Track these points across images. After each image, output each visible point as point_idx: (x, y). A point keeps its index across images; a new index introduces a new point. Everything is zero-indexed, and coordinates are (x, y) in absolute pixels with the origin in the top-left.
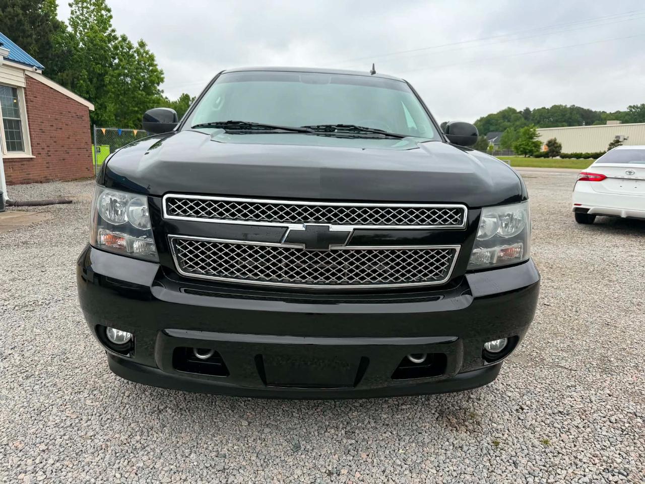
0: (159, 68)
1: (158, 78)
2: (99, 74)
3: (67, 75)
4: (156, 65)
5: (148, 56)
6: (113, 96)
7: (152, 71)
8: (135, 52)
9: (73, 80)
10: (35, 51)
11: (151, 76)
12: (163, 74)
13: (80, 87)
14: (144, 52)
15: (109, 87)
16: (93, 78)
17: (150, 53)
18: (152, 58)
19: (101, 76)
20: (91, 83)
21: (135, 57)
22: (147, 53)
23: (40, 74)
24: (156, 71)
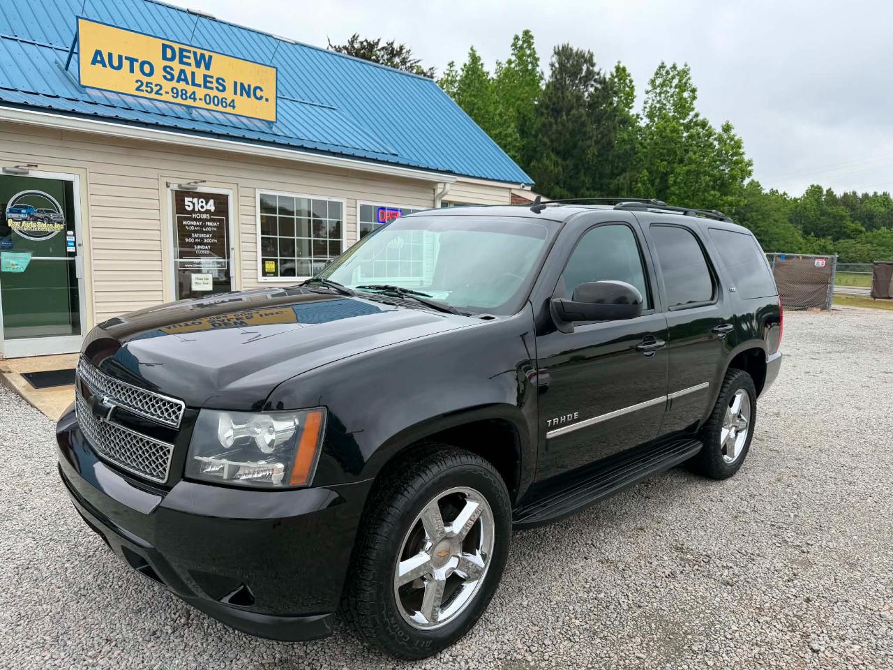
0: (746, 158)
1: (742, 171)
2: (663, 173)
3: (624, 178)
4: (743, 153)
5: (733, 142)
6: (676, 199)
7: (736, 163)
8: (715, 139)
9: (631, 183)
10: (594, 154)
11: (732, 169)
12: (751, 165)
13: (637, 191)
14: (728, 138)
15: (672, 189)
16: (655, 179)
17: (736, 138)
18: (738, 145)
19: (664, 177)
20: (653, 185)
21: (715, 146)
22: (732, 139)
23: (528, 191)
24: (742, 161)
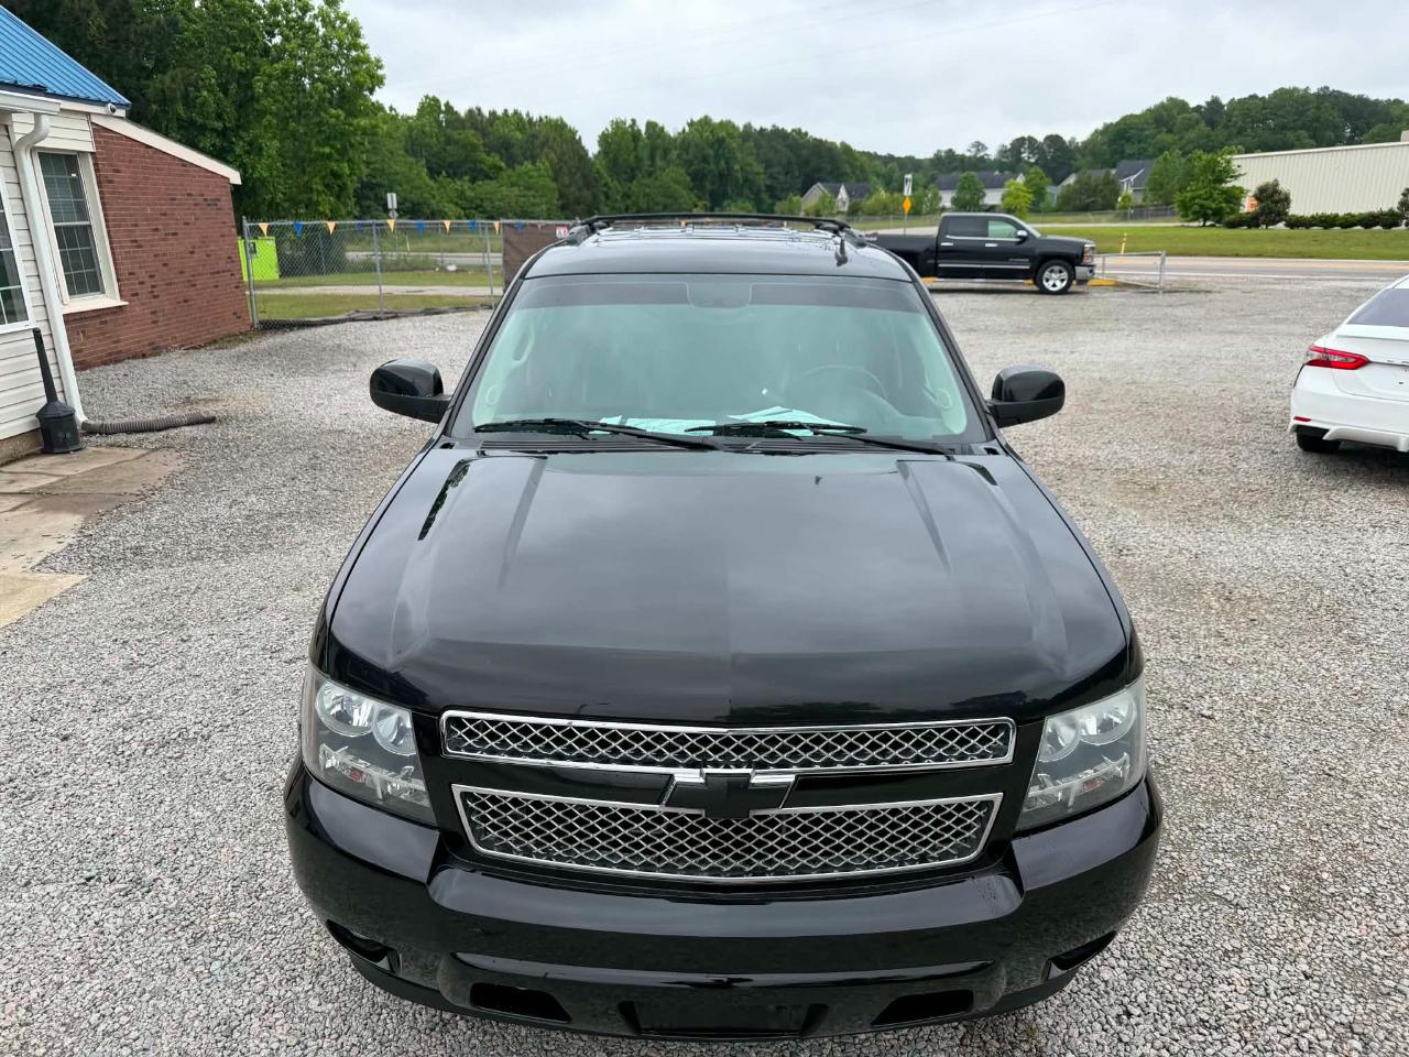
0: (373, 53)
1: (372, 77)
2: (241, 73)
3: (173, 80)
4: (365, 47)
5: (345, 26)
6: (275, 121)
7: (357, 61)
8: (316, 17)
9: (186, 89)
10: (99, 27)
11: (354, 73)
12: (380, 67)
13: (203, 104)
14: (338, 17)
15: (264, 102)
16: (228, 83)
17: (350, 18)
18: (354, 30)
19: (245, 78)
20: (226, 92)
21: (318, 30)
22: (344, 20)
23: (122, 118)
24: (367, 60)
